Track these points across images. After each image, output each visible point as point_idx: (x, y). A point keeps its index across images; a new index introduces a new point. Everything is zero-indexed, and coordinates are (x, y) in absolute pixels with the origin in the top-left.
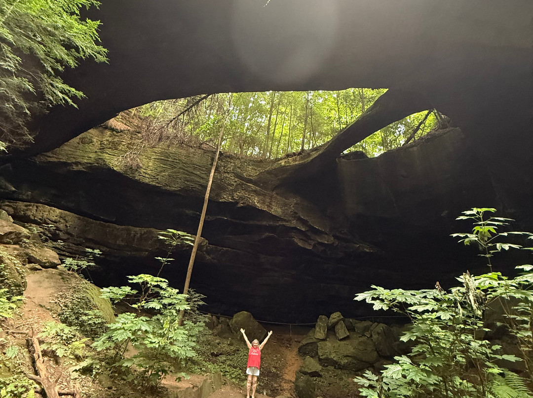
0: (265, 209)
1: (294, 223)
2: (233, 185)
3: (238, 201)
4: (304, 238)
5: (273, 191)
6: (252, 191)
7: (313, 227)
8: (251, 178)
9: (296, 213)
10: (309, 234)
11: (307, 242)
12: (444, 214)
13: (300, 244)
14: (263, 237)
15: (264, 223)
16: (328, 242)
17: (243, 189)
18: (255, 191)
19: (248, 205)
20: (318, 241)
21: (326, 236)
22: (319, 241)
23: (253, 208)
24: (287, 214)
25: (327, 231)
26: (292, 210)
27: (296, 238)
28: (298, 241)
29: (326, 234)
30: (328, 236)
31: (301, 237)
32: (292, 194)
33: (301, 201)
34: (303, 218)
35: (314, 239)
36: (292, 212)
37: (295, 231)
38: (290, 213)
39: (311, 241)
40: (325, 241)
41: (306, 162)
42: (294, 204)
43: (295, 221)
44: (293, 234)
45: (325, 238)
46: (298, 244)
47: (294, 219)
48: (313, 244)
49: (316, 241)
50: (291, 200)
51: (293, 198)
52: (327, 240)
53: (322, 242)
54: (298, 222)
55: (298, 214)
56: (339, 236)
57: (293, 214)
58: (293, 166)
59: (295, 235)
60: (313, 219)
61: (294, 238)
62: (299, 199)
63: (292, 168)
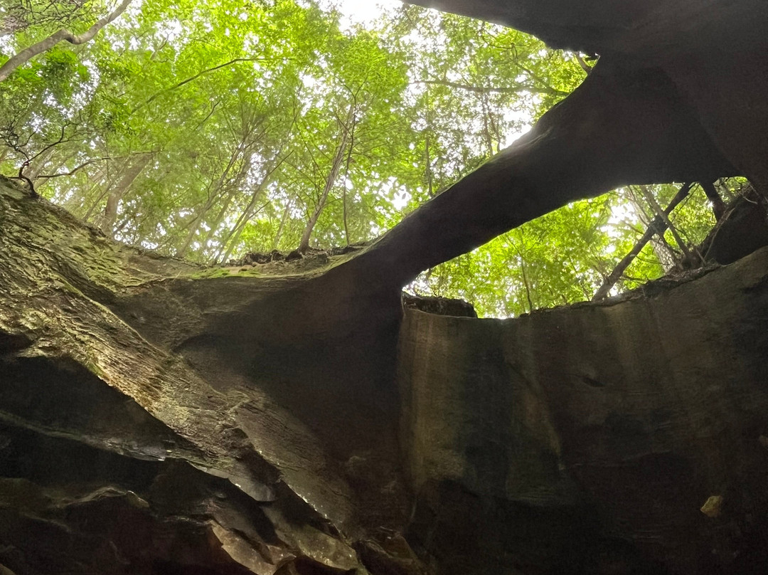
0: (131, 390)
1: (223, 467)
2: (34, 285)
3: (31, 337)
4: (249, 531)
5: (176, 350)
6: (99, 324)
7: (291, 494)
8: (113, 289)
9: (239, 434)
10: (274, 516)
11: (257, 547)
13: (228, 548)
14: (87, 499)
15: (109, 443)
16: (334, 559)
17: (65, 310)
18: (110, 330)
19: (68, 358)
20: (298, 552)
21: (332, 541)
22: (306, 552)
23: (83, 375)
24: (206, 431)
25: (338, 523)
26: (229, 421)
27: (220, 522)
28: (227, 536)
29: (333, 532)
30: (337, 542)
31: (241, 523)
32: (239, 379)
33: (266, 406)
34: (264, 456)
35: (287, 542)
36: (226, 429)
37: (221, 495)
38: (221, 432)
39: (275, 547)
40: (323, 557)
41: (311, 277)
42: (242, 407)
43: (230, 462)
44: (212, 503)
45: (328, 546)
46: (224, 547)
47: (229, 453)
48: (280, 559)
49: (293, 553)
50: (233, 393)
51: (240, 390)
52: (335, 553)
53: (315, 557)
54: (239, 465)
55: (247, 437)
56: (376, 553)
57: (229, 437)
58: (266, 284)
59: (218, 512)
60: (296, 469)
61: (212, 522)
62: (260, 399)
63: (261, 288)
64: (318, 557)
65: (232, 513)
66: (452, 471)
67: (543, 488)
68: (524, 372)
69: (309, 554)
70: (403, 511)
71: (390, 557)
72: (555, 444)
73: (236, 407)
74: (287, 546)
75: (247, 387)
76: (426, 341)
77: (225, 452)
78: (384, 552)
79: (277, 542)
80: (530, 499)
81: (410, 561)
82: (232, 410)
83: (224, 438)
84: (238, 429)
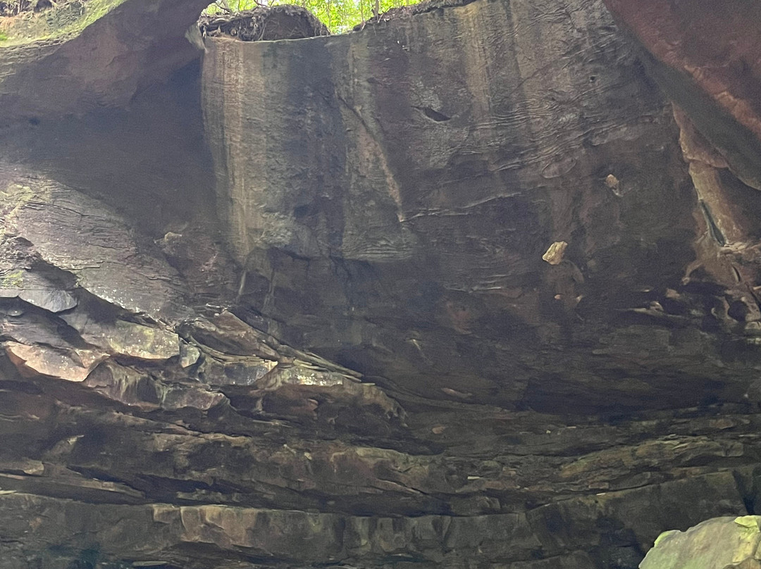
4: (53, 341)
9: (25, 243)
10: (78, 322)
11: (66, 353)
12: (553, 252)
16: (153, 351)
20: (110, 351)
21: (149, 332)
22: (119, 349)
26: (10, 230)
27: (20, 340)
28: (30, 351)
29: (150, 322)
30: (156, 331)
31: (44, 336)
32: (17, 168)
33: (55, 196)
34: (55, 262)
35: (96, 344)
36: (9, 239)
37: (16, 313)
38: (3, 243)
39: (85, 351)
40: (140, 351)
41: (65, 40)
42: (23, 208)
43: (19, 275)
44: (7, 324)
45: (144, 338)
46: (28, 364)
47: (17, 266)
48: (92, 361)
49: (106, 352)
50: (14, 188)
51: (21, 183)
52: (153, 344)
53: (129, 352)
54: (30, 276)
55: (33, 245)
56: (205, 330)
57: (13, 247)
58: (15, 54)
59: (15, 330)
60: (98, 266)
61: (9, 343)
62: (46, 187)
63: (10, 60)
64: (133, 351)
65: (31, 327)
66: (279, 237)
67: (383, 242)
68: (358, 108)
69: (124, 350)
70: (229, 287)
71: (221, 332)
72: (395, 193)
73: (16, 209)
74: (98, 347)
75: (29, 177)
76: (237, 81)
77: (11, 265)
78: (213, 328)
79: (87, 346)
80: (370, 256)
81: (243, 334)
82: (12, 213)
83: (8, 249)
84: (21, 238)
